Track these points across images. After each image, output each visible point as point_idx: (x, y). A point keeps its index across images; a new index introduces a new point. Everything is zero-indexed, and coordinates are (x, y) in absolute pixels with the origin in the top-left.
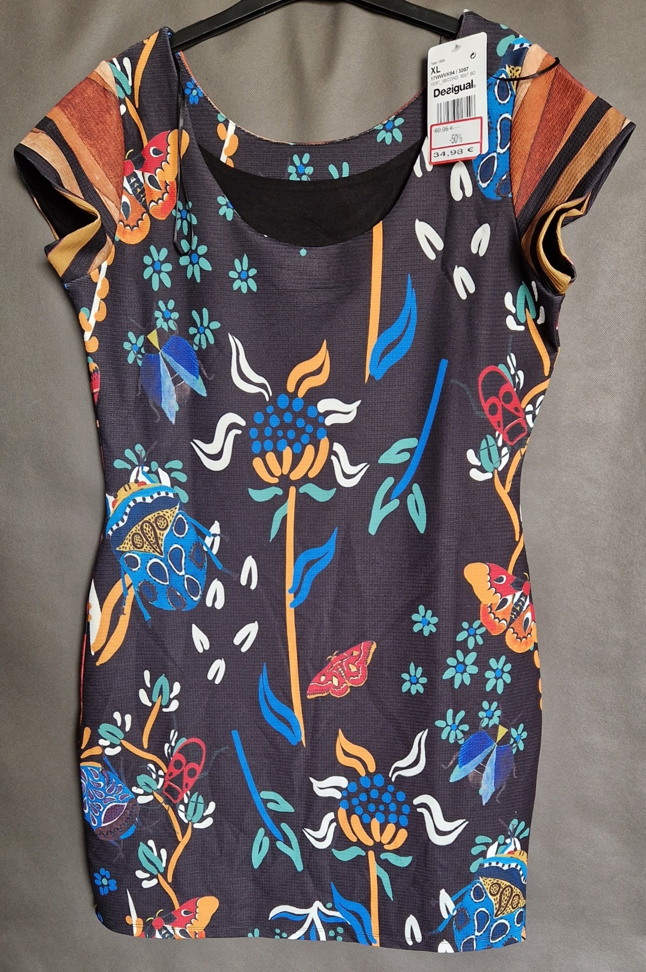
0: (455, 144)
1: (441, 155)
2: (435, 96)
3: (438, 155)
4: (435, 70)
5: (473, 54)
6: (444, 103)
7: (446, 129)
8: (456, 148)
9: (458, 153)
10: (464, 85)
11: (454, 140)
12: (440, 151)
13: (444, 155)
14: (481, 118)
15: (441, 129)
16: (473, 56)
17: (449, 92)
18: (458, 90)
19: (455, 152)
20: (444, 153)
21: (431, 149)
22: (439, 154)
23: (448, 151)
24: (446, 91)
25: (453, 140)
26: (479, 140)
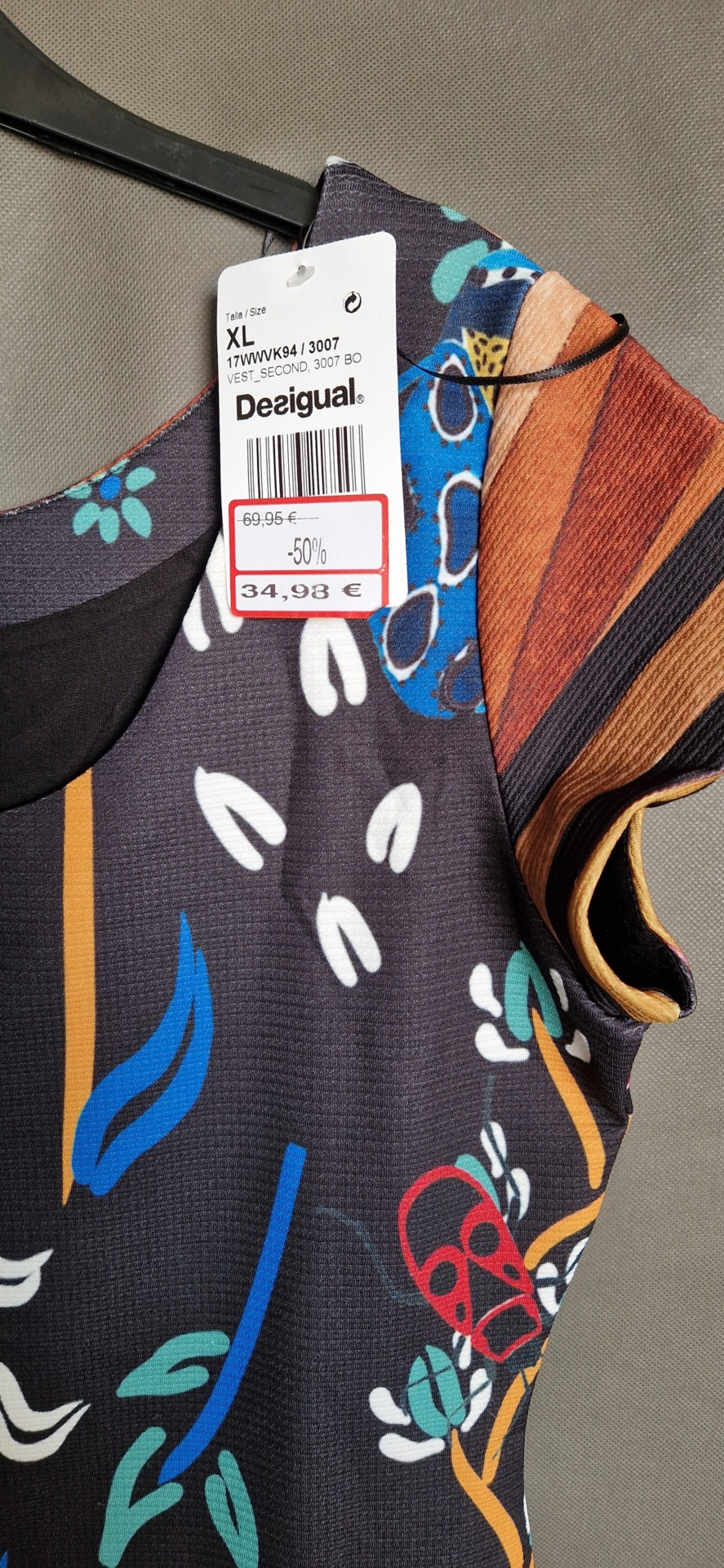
0: (303, 567)
1: (263, 593)
2: (240, 417)
3: (256, 594)
4: (239, 337)
5: (352, 298)
6: (267, 439)
7: (276, 519)
8: (310, 581)
9: (314, 595)
10: (327, 391)
11: (302, 555)
12: (262, 582)
13: (273, 594)
14: (382, 499)
15: (262, 517)
16: (352, 306)
17: (281, 409)
18: (309, 406)
19: (306, 591)
20: (273, 587)
21: (234, 572)
22: (259, 590)
23: (283, 584)
24: (274, 404)
25: (297, 555)
26: (377, 564)
